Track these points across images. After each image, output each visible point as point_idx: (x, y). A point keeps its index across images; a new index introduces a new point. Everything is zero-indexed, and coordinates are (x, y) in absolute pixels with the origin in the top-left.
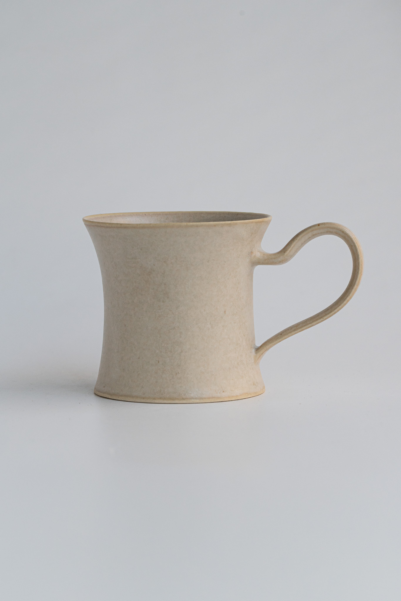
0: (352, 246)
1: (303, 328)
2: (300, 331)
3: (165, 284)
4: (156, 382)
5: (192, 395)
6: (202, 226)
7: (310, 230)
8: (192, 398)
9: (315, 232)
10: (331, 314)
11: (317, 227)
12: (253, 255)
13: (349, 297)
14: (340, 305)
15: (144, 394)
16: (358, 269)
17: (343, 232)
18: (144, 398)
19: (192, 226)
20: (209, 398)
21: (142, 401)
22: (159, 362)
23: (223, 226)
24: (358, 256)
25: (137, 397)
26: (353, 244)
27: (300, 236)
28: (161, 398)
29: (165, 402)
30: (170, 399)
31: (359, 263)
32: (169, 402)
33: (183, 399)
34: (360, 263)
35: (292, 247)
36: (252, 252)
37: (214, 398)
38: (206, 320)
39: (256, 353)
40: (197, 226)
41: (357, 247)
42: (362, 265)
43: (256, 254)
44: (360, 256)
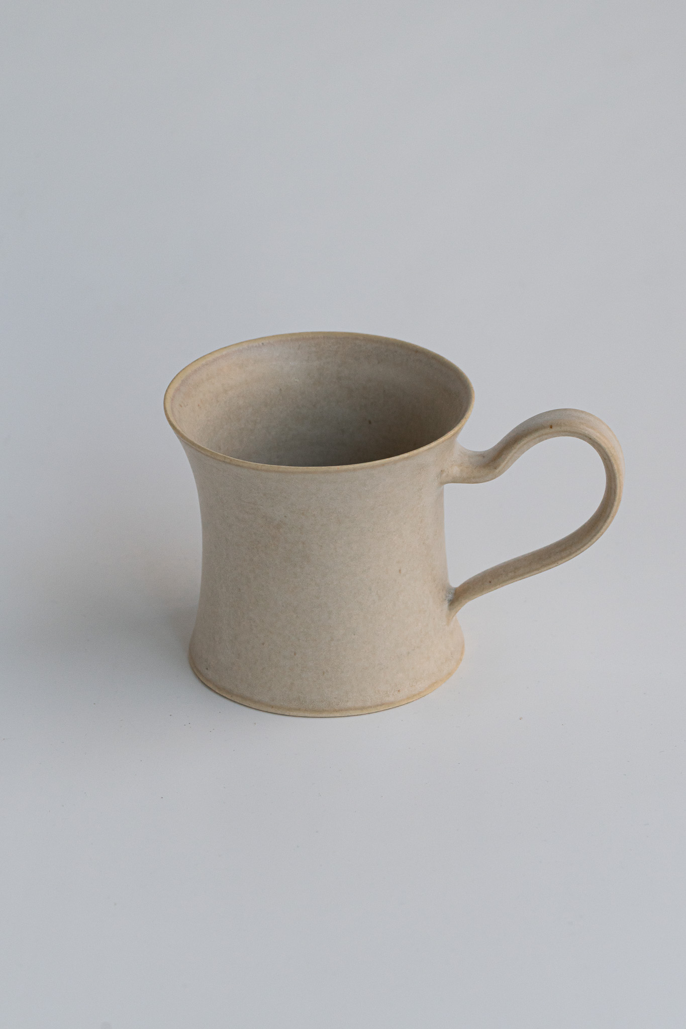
1: (525, 576)
2: (520, 579)
3: (303, 543)
4: (292, 684)
5: (349, 704)
7: (536, 434)
8: (350, 709)
9: (545, 436)
10: (571, 556)
11: (548, 430)
12: (444, 475)
13: (600, 533)
14: (585, 545)
16: (615, 493)
17: (590, 439)
19: (345, 471)
20: (376, 706)
22: (295, 654)
24: (614, 475)
26: (606, 457)
27: (522, 443)
28: (299, 710)
29: (307, 714)
30: (315, 710)
32: (314, 715)
33: (336, 711)
34: (618, 485)
35: (507, 459)
36: (442, 472)
37: (384, 704)
41: (613, 461)
42: (620, 487)
43: (449, 472)
44: (617, 476)
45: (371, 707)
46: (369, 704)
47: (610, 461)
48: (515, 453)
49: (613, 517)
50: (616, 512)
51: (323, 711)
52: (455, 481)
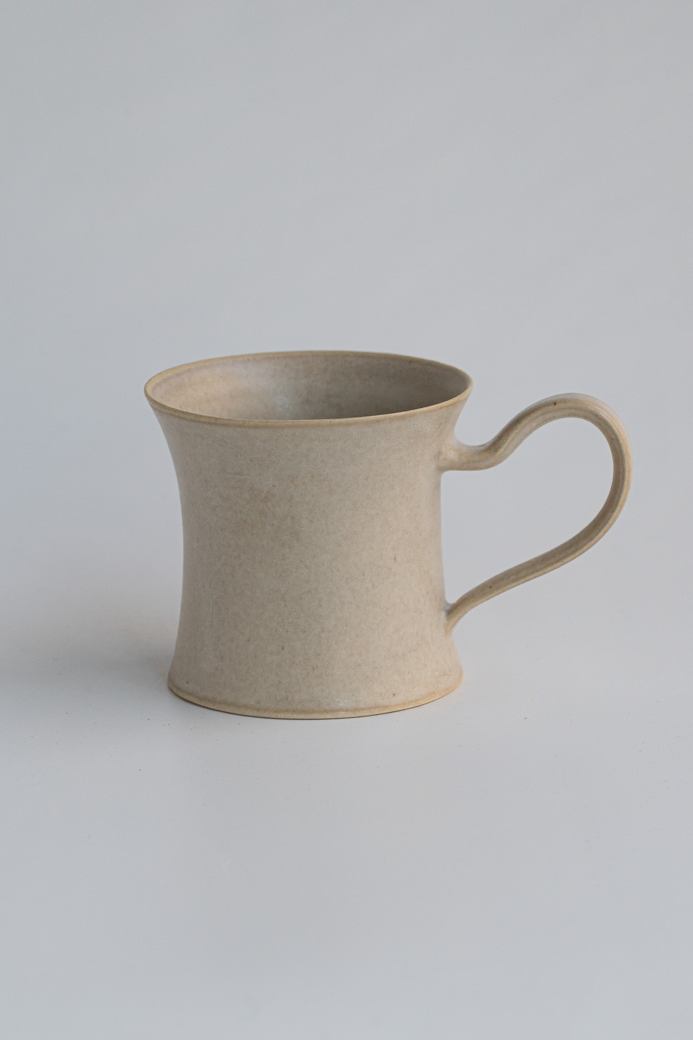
0: (612, 439)
1: (528, 578)
2: (523, 583)
3: (292, 518)
4: (280, 682)
5: (341, 704)
6: (356, 423)
7: (540, 412)
8: (341, 710)
9: (549, 416)
10: (577, 554)
11: (552, 408)
12: (442, 457)
13: (608, 526)
14: (591, 540)
15: (259, 702)
16: (623, 478)
17: (597, 416)
18: (258, 710)
19: (339, 425)
20: (370, 708)
21: (256, 714)
22: (283, 648)
23: (391, 420)
24: (623, 458)
25: (246, 707)
26: (614, 437)
27: (524, 422)
28: (287, 711)
29: (295, 716)
30: (304, 712)
31: (624, 469)
32: (303, 716)
33: (326, 711)
34: (627, 469)
35: (508, 441)
36: (440, 453)
37: (378, 707)
38: (364, 575)
39: (448, 619)
40: (348, 424)
41: (621, 441)
42: (629, 471)
43: (446, 455)
44: (626, 457)
45: (364, 709)
46: (362, 705)
47: (618, 440)
48: (517, 434)
49: (622, 506)
50: (625, 500)
51: (313, 712)
52: (452, 467)
